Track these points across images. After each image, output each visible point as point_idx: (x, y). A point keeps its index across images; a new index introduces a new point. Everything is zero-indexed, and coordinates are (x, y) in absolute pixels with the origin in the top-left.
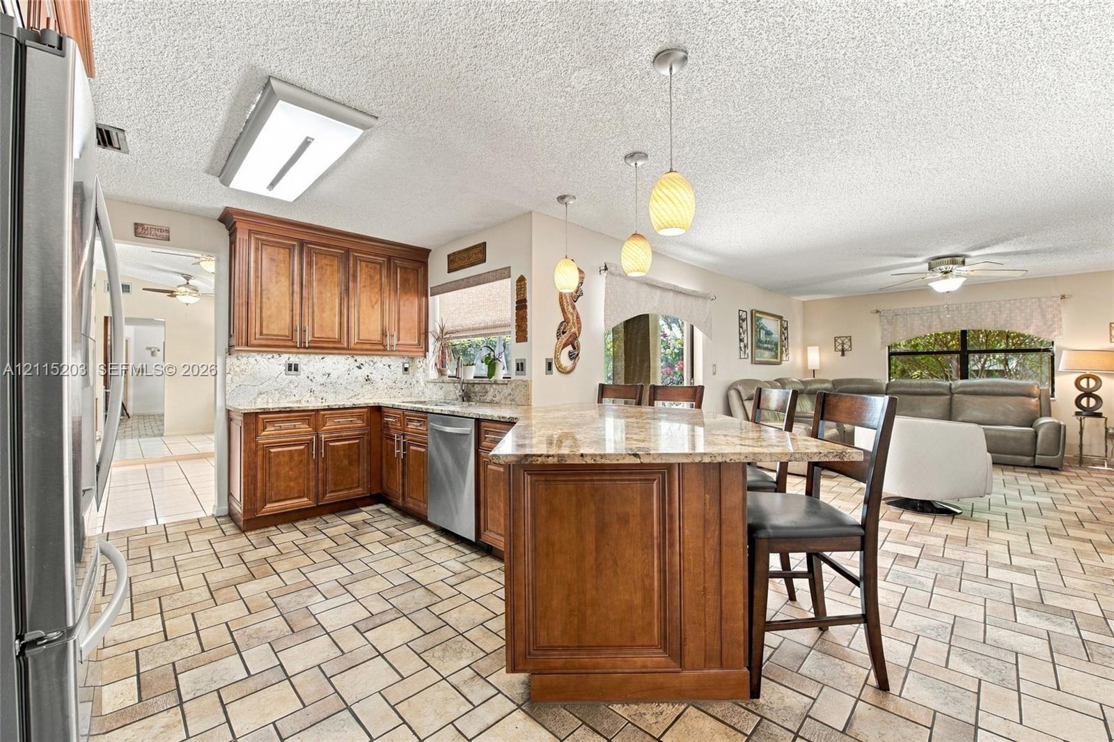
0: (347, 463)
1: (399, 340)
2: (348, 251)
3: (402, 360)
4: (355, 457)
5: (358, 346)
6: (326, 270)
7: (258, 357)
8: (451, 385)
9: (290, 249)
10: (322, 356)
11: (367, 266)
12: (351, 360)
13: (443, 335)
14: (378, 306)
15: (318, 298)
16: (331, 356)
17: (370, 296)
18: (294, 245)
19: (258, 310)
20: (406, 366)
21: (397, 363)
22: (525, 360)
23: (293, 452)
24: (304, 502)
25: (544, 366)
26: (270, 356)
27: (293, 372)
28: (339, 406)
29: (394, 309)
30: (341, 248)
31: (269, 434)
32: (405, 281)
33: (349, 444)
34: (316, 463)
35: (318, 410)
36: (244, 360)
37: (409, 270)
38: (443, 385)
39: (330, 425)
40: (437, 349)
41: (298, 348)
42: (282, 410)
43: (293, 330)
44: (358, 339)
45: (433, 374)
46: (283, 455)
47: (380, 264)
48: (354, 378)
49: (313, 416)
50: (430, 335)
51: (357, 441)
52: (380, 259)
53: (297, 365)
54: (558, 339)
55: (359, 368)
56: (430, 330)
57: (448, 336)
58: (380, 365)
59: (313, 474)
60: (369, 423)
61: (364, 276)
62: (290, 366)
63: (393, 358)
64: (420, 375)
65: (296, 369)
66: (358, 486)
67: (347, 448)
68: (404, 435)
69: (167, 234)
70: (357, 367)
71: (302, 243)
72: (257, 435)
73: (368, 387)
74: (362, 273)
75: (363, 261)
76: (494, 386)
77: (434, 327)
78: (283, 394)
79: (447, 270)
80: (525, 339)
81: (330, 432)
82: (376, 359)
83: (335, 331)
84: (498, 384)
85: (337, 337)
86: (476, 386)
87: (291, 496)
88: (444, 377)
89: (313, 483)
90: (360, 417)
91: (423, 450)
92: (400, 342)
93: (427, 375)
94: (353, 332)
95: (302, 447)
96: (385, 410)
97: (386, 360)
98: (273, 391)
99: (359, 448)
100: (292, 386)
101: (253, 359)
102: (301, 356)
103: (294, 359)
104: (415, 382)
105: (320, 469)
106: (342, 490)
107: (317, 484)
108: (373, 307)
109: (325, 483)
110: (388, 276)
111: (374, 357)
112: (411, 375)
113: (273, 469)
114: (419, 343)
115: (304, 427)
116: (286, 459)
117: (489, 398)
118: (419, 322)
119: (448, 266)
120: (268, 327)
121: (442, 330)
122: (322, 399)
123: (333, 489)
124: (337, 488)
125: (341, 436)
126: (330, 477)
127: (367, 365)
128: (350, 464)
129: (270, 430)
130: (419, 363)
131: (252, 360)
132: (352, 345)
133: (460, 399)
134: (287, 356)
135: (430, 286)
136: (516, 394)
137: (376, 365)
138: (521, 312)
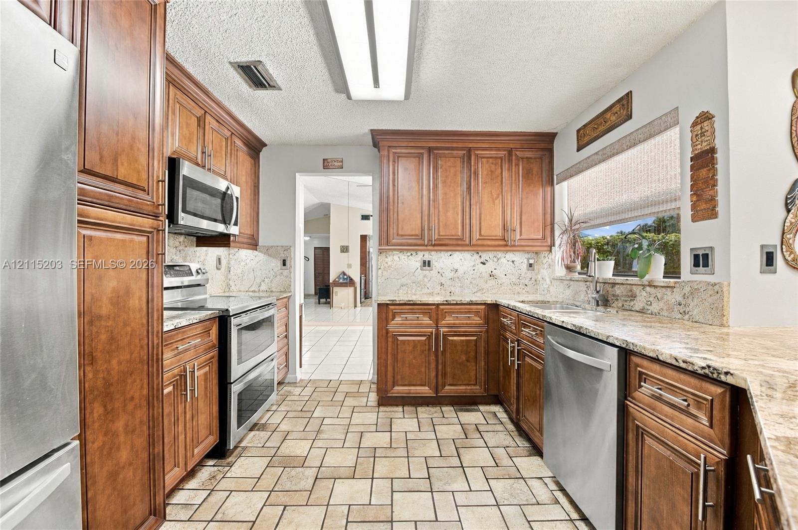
0: (464, 358)
1: (521, 235)
2: (469, 150)
3: (527, 256)
4: (472, 354)
5: (480, 242)
6: (450, 172)
7: (402, 256)
8: (582, 284)
9: (420, 157)
10: (450, 253)
11: (488, 162)
12: (476, 256)
13: (574, 228)
14: (498, 202)
15: (443, 199)
16: (458, 253)
17: (491, 191)
18: (422, 154)
19: (396, 215)
20: (531, 261)
21: (521, 259)
22: (712, 248)
23: (417, 342)
24: (425, 391)
25: (757, 259)
26: (409, 254)
27: (427, 268)
28: (457, 301)
29: (517, 202)
30: (462, 149)
31: (396, 324)
32: (528, 174)
33: (466, 340)
34: (437, 356)
35: (437, 304)
36: (390, 259)
37: (532, 160)
38: (572, 283)
39: (449, 320)
40: (564, 242)
41: (427, 246)
42: (407, 302)
43: (422, 230)
44: (480, 235)
45: (561, 272)
46: (408, 344)
47: (501, 158)
48: (478, 274)
49: (435, 311)
50: (556, 226)
51: (475, 338)
52: (502, 153)
53: (430, 261)
54: (789, 211)
55: (484, 264)
56: (556, 220)
57: (577, 226)
58: (503, 260)
59: (433, 365)
60: (487, 320)
61: (485, 173)
62: (424, 262)
63: (517, 254)
64: (544, 272)
65: (429, 266)
66: (476, 384)
67: (464, 344)
68: (518, 341)
69: (341, 164)
70: (482, 263)
71: (430, 150)
72: (387, 324)
73: (492, 282)
74: (483, 169)
75: (483, 158)
76: (648, 289)
77: (562, 217)
78: (419, 287)
79: (576, 150)
80: (712, 214)
81: (449, 326)
82: (500, 255)
83: (458, 229)
84: (655, 287)
85: (460, 234)
86: (617, 286)
87: (414, 383)
88: (574, 274)
89: (433, 374)
90: (477, 313)
91: (540, 367)
92: (522, 237)
93: (554, 271)
94: (476, 229)
95: (424, 338)
96: (501, 308)
97: (510, 256)
98: (411, 284)
99: (476, 345)
100: (426, 280)
101: (397, 256)
102: (433, 253)
103: (427, 257)
104: (541, 279)
105: (440, 361)
106: (460, 385)
107: (437, 376)
108: (494, 203)
109: (444, 375)
110: (510, 169)
111: (498, 253)
112: (536, 271)
113: (400, 356)
114: (544, 238)
115: (426, 321)
116: (409, 348)
117: (638, 305)
118: (545, 214)
119: (578, 142)
120: (402, 229)
121: (571, 220)
122: (450, 293)
123: (451, 383)
124: (455, 383)
125: (459, 332)
126: (448, 370)
127: (491, 261)
128: (468, 361)
129: (398, 319)
130: (545, 258)
131: (396, 258)
132: (474, 242)
133: (593, 303)
134: (422, 253)
135: (556, 173)
136: (692, 304)
137: (500, 261)
138: (703, 173)
